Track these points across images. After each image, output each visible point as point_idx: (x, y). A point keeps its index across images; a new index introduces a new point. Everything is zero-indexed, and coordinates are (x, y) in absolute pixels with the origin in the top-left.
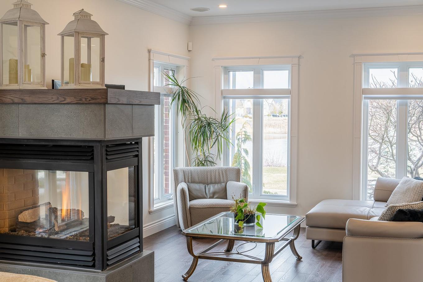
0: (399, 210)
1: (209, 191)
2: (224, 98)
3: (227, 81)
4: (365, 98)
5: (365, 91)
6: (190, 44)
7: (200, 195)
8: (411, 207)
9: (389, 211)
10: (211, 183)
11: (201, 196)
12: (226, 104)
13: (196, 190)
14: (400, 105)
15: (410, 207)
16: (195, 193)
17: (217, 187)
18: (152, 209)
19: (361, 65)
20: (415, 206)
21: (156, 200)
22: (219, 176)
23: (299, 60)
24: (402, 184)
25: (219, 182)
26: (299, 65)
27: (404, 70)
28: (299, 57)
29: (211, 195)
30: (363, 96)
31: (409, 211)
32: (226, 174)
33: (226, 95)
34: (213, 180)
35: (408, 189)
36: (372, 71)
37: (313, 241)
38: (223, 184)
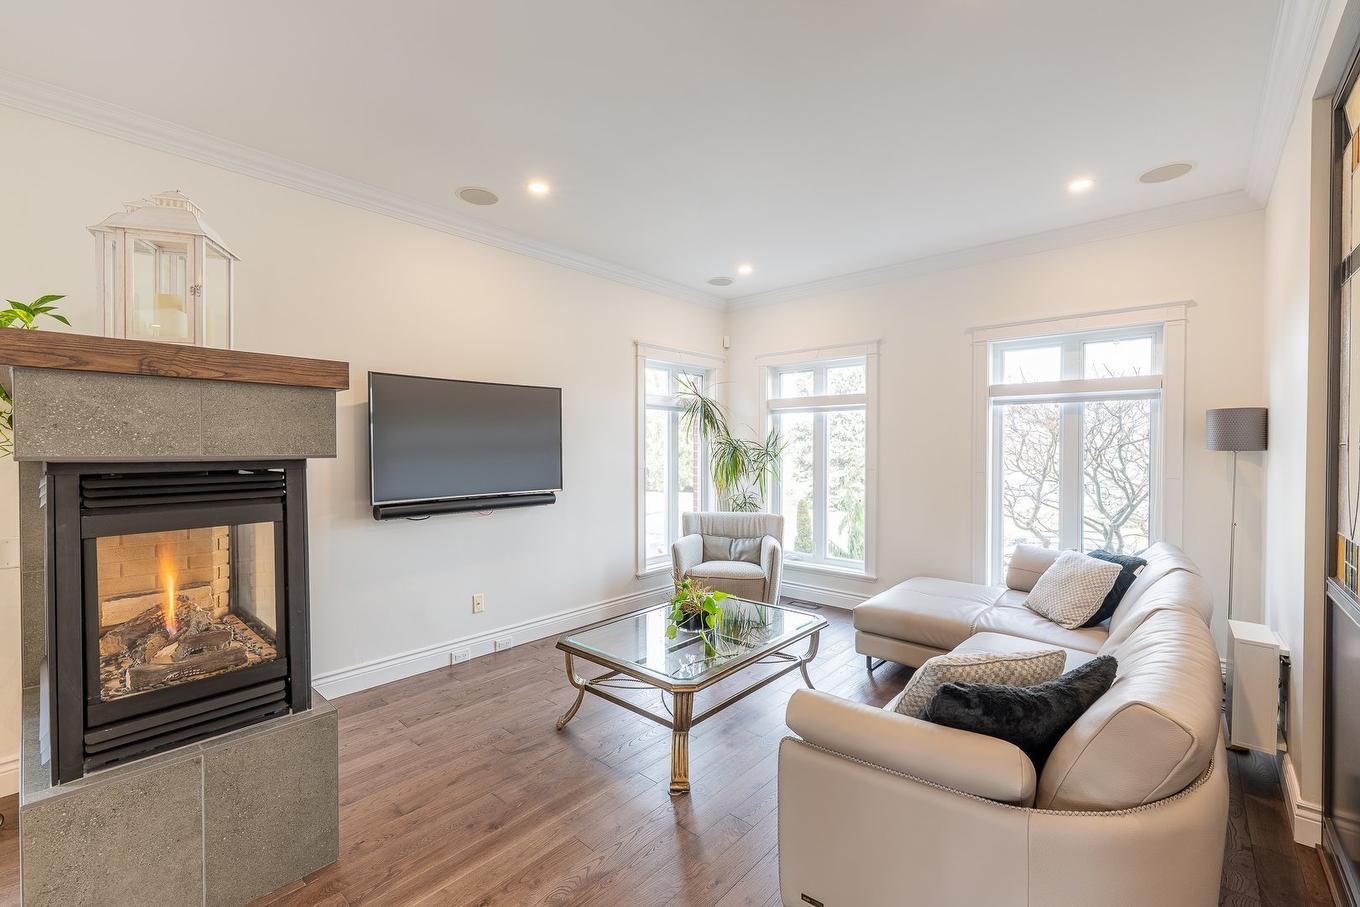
0: (945, 687)
1: (735, 549)
2: (772, 412)
3: (777, 387)
4: (995, 403)
5: (995, 391)
6: (727, 338)
7: (720, 555)
8: (1007, 668)
9: (929, 679)
10: (743, 537)
11: (722, 556)
12: (776, 422)
13: (717, 547)
14: (1067, 412)
15: (1003, 669)
16: (712, 551)
17: (749, 543)
18: (640, 573)
19: (986, 346)
20: (1022, 667)
21: (649, 559)
22: (755, 527)
23: (878, 347)
24: (1060, 563)
25: (755, 537)
26: (879, 355)
27: (1074, 349)
28: (879, 342)
29: (737, 556)
30: (992, 399)
31: (979, 696)
32: (765, 524)
33: (773, 408)
34: (746, 533)
35: (1070, 578)
36: (1009, 356)
37: (869, 659)
38: (758, 540)
